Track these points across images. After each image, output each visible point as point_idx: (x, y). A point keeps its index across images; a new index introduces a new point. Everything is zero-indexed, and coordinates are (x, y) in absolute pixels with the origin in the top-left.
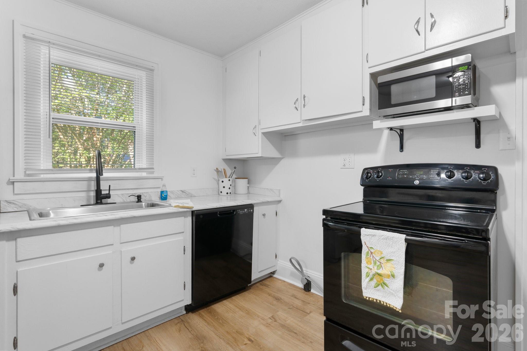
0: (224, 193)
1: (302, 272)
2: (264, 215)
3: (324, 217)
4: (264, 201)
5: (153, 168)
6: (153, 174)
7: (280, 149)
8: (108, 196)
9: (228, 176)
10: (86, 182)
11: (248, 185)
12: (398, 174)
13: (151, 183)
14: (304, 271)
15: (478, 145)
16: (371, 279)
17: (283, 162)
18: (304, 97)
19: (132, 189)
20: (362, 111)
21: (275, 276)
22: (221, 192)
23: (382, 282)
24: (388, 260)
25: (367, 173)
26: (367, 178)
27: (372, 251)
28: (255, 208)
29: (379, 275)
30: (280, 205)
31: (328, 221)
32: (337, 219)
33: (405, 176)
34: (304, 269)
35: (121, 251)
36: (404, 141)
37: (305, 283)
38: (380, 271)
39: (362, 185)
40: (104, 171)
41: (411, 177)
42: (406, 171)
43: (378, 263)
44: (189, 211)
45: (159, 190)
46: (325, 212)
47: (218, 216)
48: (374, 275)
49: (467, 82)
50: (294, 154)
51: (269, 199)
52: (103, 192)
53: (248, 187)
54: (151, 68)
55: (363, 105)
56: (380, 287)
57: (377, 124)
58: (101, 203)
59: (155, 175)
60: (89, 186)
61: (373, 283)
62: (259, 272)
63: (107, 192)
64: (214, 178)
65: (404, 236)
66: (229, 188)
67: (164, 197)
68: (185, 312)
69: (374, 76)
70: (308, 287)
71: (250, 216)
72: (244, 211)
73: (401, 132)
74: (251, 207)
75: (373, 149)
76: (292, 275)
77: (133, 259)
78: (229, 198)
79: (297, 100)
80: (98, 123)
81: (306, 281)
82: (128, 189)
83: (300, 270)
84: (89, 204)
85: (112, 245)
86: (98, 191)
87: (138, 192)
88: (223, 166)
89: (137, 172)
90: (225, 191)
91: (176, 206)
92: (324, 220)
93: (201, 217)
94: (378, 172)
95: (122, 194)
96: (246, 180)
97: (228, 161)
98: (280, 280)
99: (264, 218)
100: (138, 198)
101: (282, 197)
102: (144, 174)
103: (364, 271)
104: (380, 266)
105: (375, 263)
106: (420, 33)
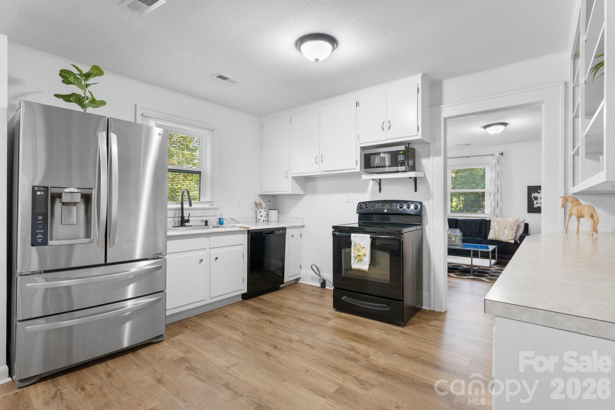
0: (261, 220)
1: (319, 275)
2: (292, 236)
3: (333, 230)
4: (292, 225)
5: (213, 202)
6: (213, 206)
7: (304, 188)
8: (188, 221)
9: (264, 208)
10: (174, 211)
11: (278, 215)
12: (377, 206)
13: (211, 213)
14: (321, 275)
15: (416, 190)
16: (356, 259)
17: (305, 197)
18: (322, 156)
19: (200, 216)
20: (356, 169)
21: (299, 282)
22: (259, 220)
23: (360, 259)
24: (363, 248)
25: (361, 206)
26: (360, 208)
27: (356, 244)
28: (287, 231)
29: (359, 255)
30: (304, 229)
31: (335, 232)
32: (339, 230)
33: (380, 207)
34: (321, 273)
35: (210, 253)
36: (382, 186)
37: (321, 282)
38: (359, 254)
39: (357, 213)
40: (184, 204)
41: (383, 208)
42: (381, 205)
43: (359, 250)
44: (246, 230)
45: (216, 218)
46: (334, 227)
47: (264, 234)
48: (357, 256)
49: (403, 159)
50: (314, 192)
51: (296, 225)
52: (185, 218)
53: (278, 216)
54: (213, 129)
55: (357, 165)
56: (360, 262)
57: (365, 177)
58: (184, 226)
59: (214, 207)
60: (175, 214)
61: (356, 261)
62: (289, 277)
63: (188, 218)
64: (253, 210)
65: (369, 235)
66: (265, 217)
67: (221, 222)
68: (242, 300)
69: (363, 148)
70: (323, 284)
71: (283, 236)
72: (280, 232)
73: (380, 182)
74: (284, 229)
75: (364, 190)
76: (313, 279)
77: (217, 258)
78: (265, 224)
79: (317, 157)
80: (181, 170)
81: (322, 281)
82: (197, 216)
83: (318, 273)
84: (175, 226)
85: (206, 249)
86: (182, 217)
87: (205, 219)
88: (259, 200)
89: (204, 204)
90: (261, 219)
91: (240, 227)
92: (333, 231)
93: (254, 234)
94: (366, 205)
95: (194, 220)
96: (276, 211)
97: (262, 196)
98: (303, 284)
99: (293, 238)
100: (205, 223)
101: (305, 224)
102: (207, 206)
103: (352, 255)
104: (359, 251)
105: (357, 250)
106: (384, 130)
